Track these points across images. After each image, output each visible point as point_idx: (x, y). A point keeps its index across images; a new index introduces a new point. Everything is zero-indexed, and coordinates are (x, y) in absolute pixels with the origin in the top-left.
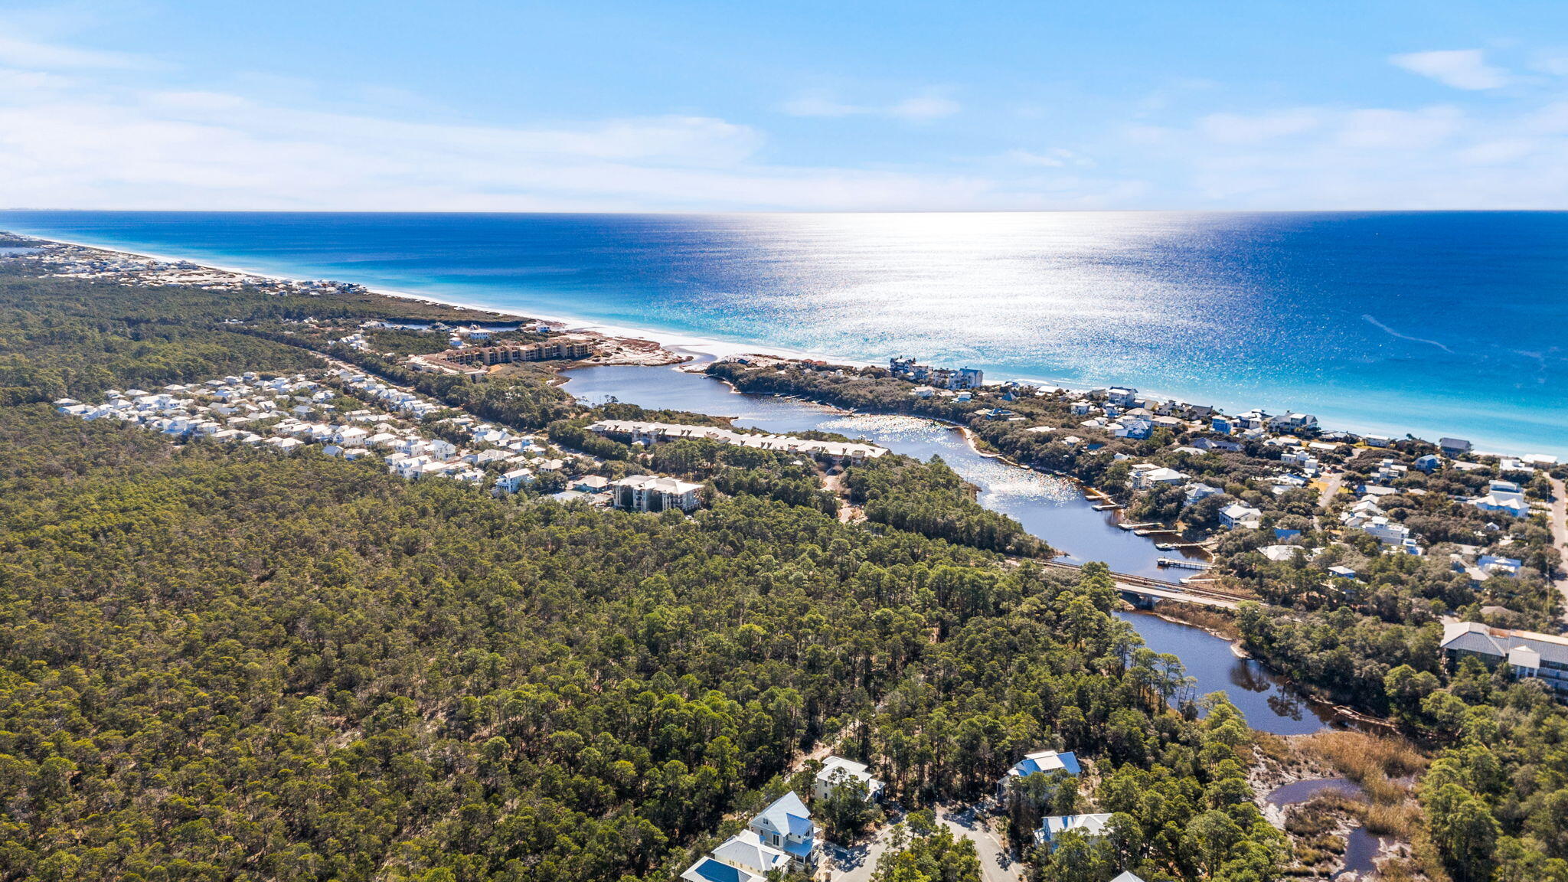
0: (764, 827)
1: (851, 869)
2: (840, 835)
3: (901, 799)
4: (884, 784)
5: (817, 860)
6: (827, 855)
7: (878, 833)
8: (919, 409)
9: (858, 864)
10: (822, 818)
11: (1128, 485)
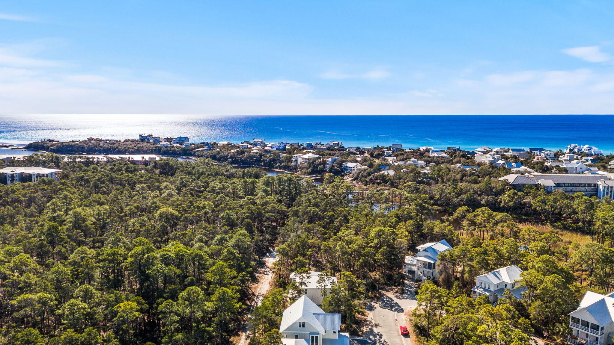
8: (164, 151)
11: (293, 164)
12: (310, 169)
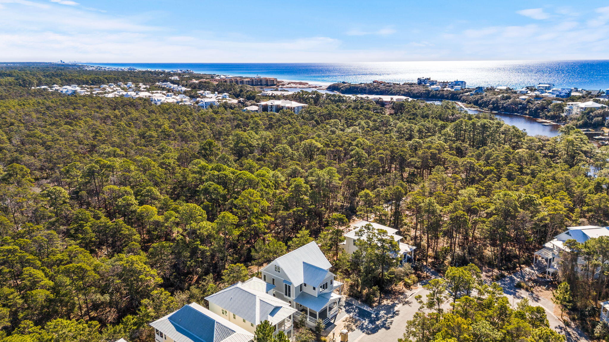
0: (275, 275)
1: (374, 331)
2: (365, 292)
3: (433, 264)
4: (414, 248)
5: (335, 316)
6: (348, 312)
7: (408, 293)
8: (433, 95)
9: (384, 326)
10: (347, 274)
11: (563, 115)
12: (581, 121)
